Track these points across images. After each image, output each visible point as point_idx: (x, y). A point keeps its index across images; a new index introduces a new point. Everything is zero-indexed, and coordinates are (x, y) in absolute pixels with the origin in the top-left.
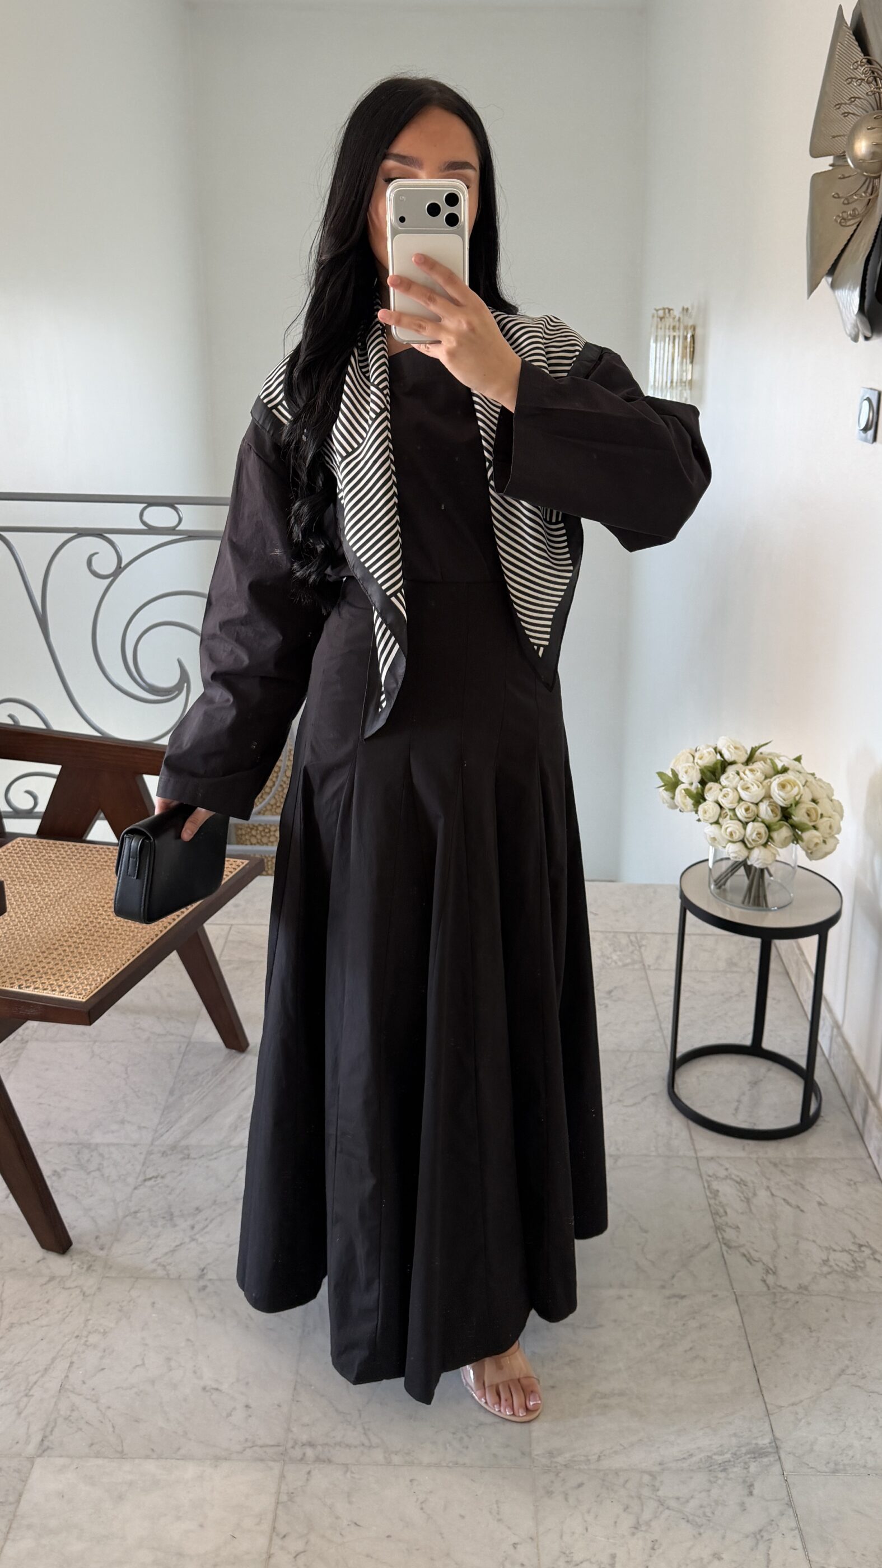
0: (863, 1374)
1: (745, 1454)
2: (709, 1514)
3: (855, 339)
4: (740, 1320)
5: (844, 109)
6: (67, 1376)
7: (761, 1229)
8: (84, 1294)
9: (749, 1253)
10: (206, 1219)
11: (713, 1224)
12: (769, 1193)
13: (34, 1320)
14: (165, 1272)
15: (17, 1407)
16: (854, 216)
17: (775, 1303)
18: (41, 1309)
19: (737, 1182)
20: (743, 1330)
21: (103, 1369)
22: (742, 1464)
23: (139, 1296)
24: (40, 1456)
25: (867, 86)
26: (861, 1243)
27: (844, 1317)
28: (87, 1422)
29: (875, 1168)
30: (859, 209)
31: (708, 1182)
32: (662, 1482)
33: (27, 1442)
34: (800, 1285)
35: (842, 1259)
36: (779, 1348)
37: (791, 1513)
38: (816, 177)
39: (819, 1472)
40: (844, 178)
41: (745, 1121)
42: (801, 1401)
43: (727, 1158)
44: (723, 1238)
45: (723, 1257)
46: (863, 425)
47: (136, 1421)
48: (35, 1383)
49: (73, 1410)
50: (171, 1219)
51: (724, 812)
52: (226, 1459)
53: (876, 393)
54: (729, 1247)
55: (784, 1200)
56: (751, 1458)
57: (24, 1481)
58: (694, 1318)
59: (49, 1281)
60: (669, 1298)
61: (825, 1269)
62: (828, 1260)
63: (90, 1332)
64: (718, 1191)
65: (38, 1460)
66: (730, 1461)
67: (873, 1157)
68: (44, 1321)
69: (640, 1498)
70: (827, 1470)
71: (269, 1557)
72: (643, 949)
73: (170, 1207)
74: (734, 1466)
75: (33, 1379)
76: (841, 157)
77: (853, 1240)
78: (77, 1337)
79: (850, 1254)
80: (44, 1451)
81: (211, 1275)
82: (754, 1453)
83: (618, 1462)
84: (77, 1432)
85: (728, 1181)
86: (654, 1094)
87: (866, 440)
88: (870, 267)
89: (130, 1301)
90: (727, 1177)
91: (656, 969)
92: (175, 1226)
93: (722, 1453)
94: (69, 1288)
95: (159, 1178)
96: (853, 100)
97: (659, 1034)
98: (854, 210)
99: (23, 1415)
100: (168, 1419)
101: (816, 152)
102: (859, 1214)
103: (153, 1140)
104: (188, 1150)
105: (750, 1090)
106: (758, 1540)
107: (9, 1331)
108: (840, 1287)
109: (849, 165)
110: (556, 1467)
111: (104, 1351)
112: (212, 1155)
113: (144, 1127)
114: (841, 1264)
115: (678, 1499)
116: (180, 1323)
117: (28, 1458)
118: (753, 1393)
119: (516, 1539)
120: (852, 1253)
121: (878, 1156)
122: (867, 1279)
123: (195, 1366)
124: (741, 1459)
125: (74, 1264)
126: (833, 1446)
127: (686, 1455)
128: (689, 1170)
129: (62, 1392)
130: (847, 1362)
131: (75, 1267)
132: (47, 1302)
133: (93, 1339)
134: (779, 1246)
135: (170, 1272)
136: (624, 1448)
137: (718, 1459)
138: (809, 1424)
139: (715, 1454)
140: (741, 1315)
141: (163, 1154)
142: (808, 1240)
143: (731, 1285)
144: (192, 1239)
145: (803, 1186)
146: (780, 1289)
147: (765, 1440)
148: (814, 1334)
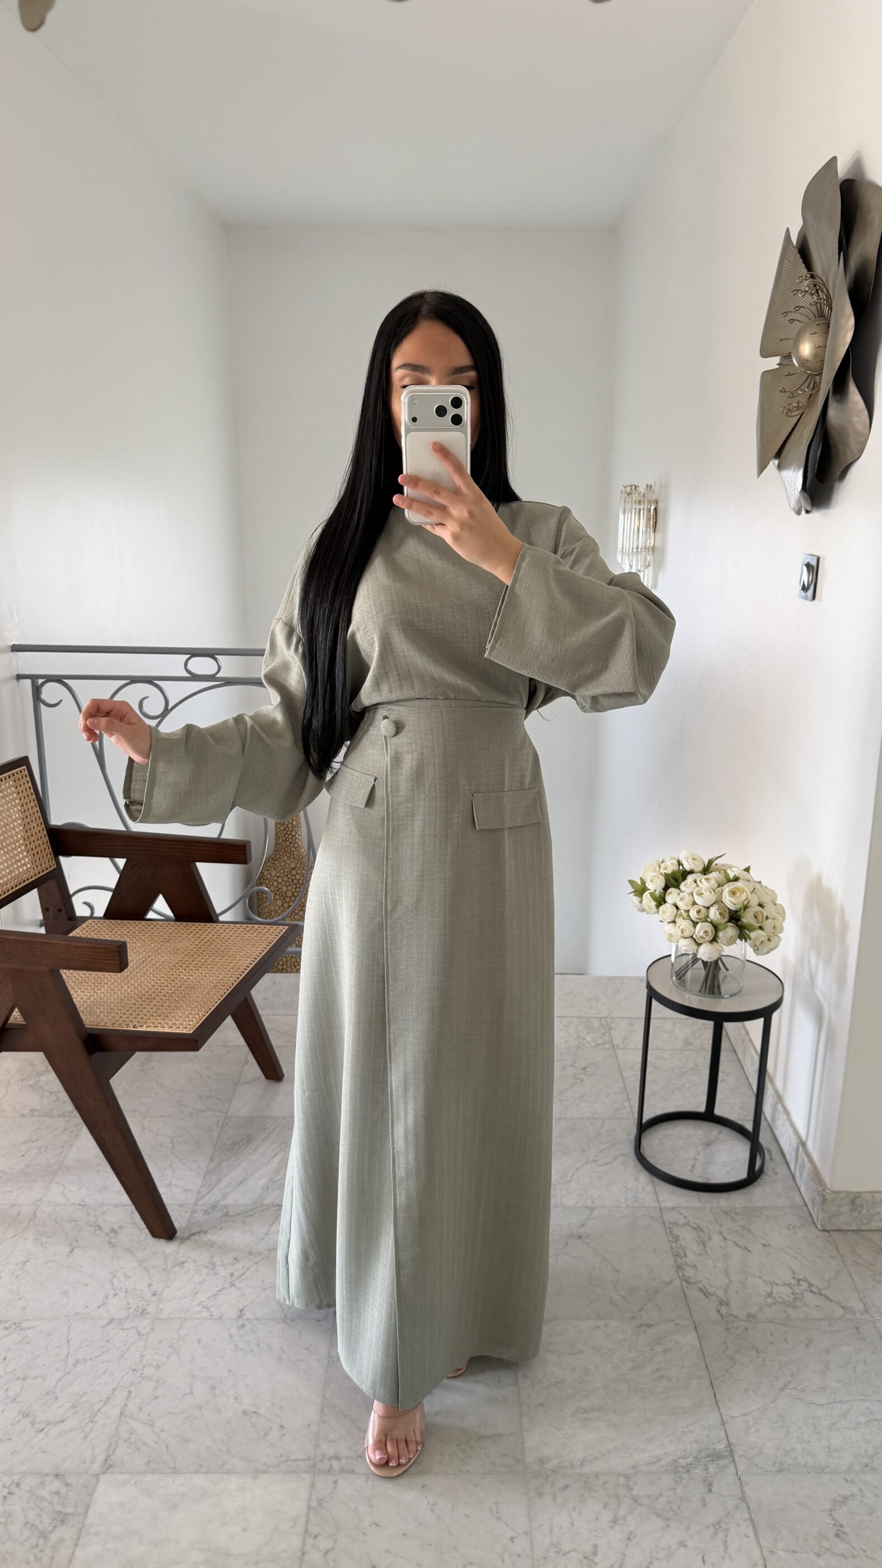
0: (803, 1389)
1: (705, 1457)
2: (675, 1509)
3: (798, 513)
4: (698, 1344)
5: (790, 316)
6: (126, 1405)
7: (715, 1267)
8: (139, 1334)
9: (705, 1288)
10: (243, 1268)
11: (675, 1264)
12: (721, 1238)
13: (96, 1357)
14: (209, 1314)
15: (83, 1432)
17: (728, 1329)
18: (102, 1348)
20: (701, 1353)
21: (157, 1397)
22: (702, 1467)
23: (187, 1335)
24: (104, 1473)
26: (800, 1277)
27: (785, 1340)
28: (144, 1444)
29: (811, 1214)
31: (670, 1228)
32: (635, 1483)
33: (93, 1462)
34: (749, 1314)
35: (783, 1292)
36: (732, 1367)
37: (744, 1506)
38: (766, 374)
39: (767, 1471)
40: (790, 374)
41: (700, 1177)
42: (751, 1412)
43: (686, 1208)
44: (683, 1276)
45: (684, 1292)
46: (803, 586)
47: (186, 1441)
48: (99, 1411)
49: (132, 1433)
50: (213, 1268)
51: (679, 912)
52: (264, 1472)
54: (689, 1283)
55: (734, 1242)
56: (709, 1461)
57: (91, 1495)
58: (660, 1344)
59: (109, 1323)
60: (639, 1326)
61: (770, 1300)
62: (772, 1293)
63: (145, 1366)
64: (678, 1236)
65: (103, 1477)
66: (692, 1464)
67: (809, 1206)
68: (105, 1358)
69: (617, 1497)
70: (774, 1470)
71: (303, 1555)
72: (612, 1032)
73: (212, 1257)
74: (695, 1468)
75: (96, 1407)
76: (788, 356)
77: (792, 1276)
78: (134, 1370)
79: (790, 1287)
80: (108, 1469)
81: (248, 1315)
82: (712, 1456)
83: (597, 1467)
84: (135, 1451)
85: (687, 1227)
86: (623, 1155)
89: (178, 1339)
90: (685, 1224)
91: (625, 1048)
92: (217, 1274)
93: (685, 1457)
94: (127, 1329)
95: (202, 1233)
96: (797, 308)
97: (627, 1104)
99: (89, 1438)
100: (214, 1439)
102: (797, 1253)
103: (197, 1200)
104: (227, 1208)
105: (704, 1150)
106: (716, 1529)
107: (76, 1367)
108: (783, 1315)
109: (794, 364)
110: (546, 1472)
111: (158, 1382)
112: (248, 1212)
113: (189, 1190)
114: (782, 1296)
115: (649, 1496)
116: (221, 1357)
117: (94, 1475)
118: (711, 1406)
119: (511, 1534)
120: (792, 1286)
121: (813, 1204)
122: (804, 1308)
123: (236, 1393)
124: (701, 1463)
125: (130, 1308)
126: (779, 1450)
127: (655, 1460)
128: (654, 1218)
129: (123, 1417)
130: (789, 1378)
131: (131, 1311)
132: (108, 1341)
133: (148, 1372)
134: (730, 1282)
135: (213, 1314)
136: (603, 1455)
137: (682, 1462)
138: (758, 1430)
139: (679, 1458)
140: (700, 1341)
141: (205, 1214)
142: (754, 1276)
143: (691, 1315)
144: (232, 1285)
145: (750, 1231)
146: (732, 1318)
147: (721, 1446)
148: (761, 1355)
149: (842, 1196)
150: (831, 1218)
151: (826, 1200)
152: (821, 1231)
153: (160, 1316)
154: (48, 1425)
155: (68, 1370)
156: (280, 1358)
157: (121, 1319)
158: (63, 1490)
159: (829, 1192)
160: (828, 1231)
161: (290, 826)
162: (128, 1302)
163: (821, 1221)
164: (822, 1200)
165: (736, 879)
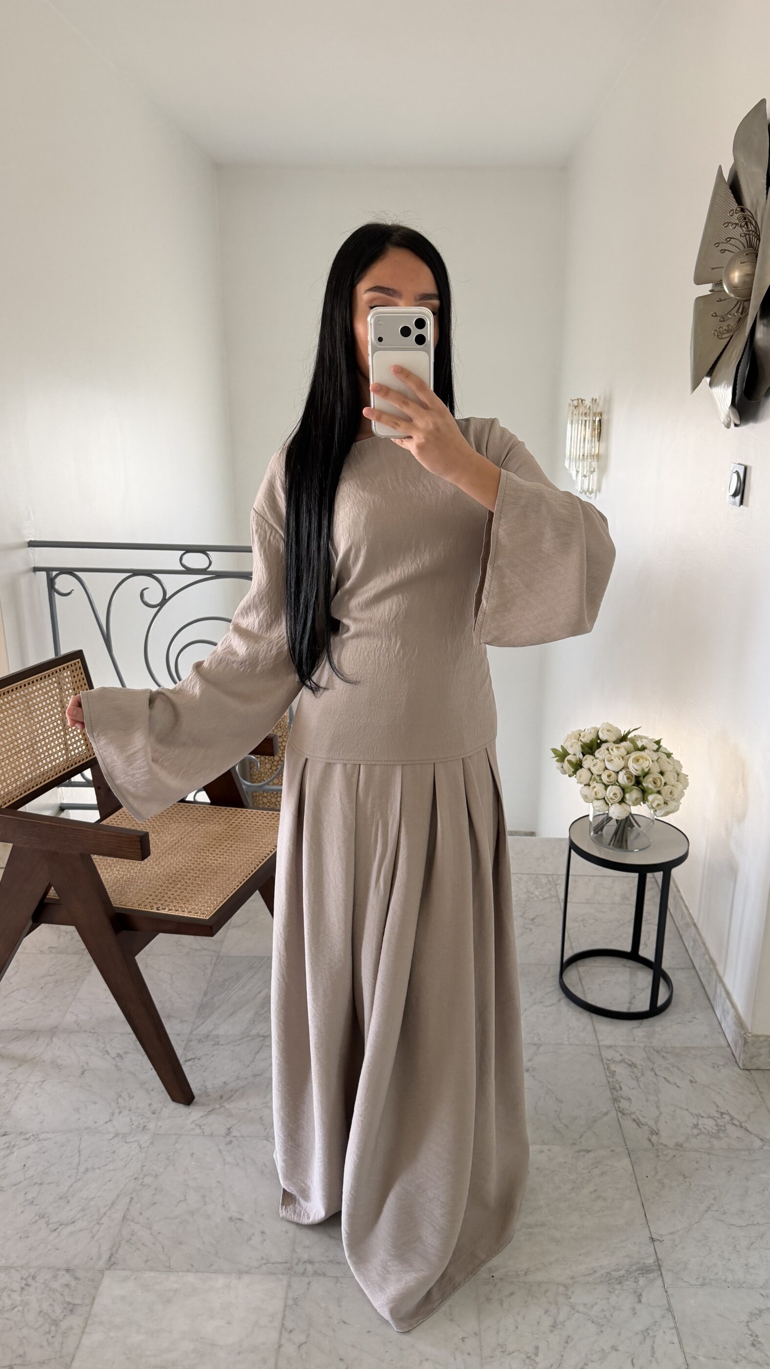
0: (724, 1211)
1: (636, 1271)
2: (608, 1316)
3: (728, 426)
5: (722, 247)
6: (128, 1209)
7: (647, 1100)
8: (140, 1147)
9: (638, 1119)
10: (232, 1091)
11: (611, 1097)
12: (653, 1074)
13: (103, 1166)
14: (201, 1131)
15: (91, 1232)
16: (728, 331)
17: (658, 1156)
18: (108, 1158)
19: (629, 1065)
20: (634, 1176)
21: (155, 1203)
22: (633, 1278)
23: (182, 1149)
24: (108, 1269)
25: (740, 229)
26: (722, 1111)
27: (709, 1167)
28: (143, 1244)
29: (733, 1055)
30: (732, 325)
31: (606, 1064)
32: (573, 1292)
33: (99, 1258)
34: (676, 1143)
35: (709, 1124)
36: (661, 1190)
37: (670, 1316)
38: (699, 300)
39: (692, 1285)
40: (721, 300)
42: (678, 1231)
43: (622, 1047)
44: (619, 1107)
45: (619, 1121)
46: (732, 491)
47: (180, 1243)
48: (105, 1214)
49: (132, 1235)
50: (206, 1091)
52: (247, 1273)
53: (743, 467)
54: (623, 1114)
55: (665, 1078)
56: (639, 1274)
57: (97, 1288)
58: (597, 1167)
59: (114, 1137)
60: (578, 1152)
61: (696, 1131)
62: (698, 1124)
63: (145, 1176)
64: (615, 1071)
65: (106, 1273)
66: (624, 1276)
67: (732, 1047)
68: (111, 1167)
69: (556, 1304)
70: (697, 1283)
71: (280, 1346)
72: (558, 887)
73: (204, 1081)
74: (627, 1280)
75: (103, 1210)
76: (719, 284)
77: (716, 1109)
78: (136, 1179)
79: (714, 1120)
80: (111, 1266)
81: (235, 1133)
82: (642, 1270)
83: (540, 1277)
84: (135, 1251)
85: (623, 1064)
87: (734, 504)
88: (740, 371)
89: (174, 1153)
90: (622, 1061)
93: (618, 1270)
94: (129, 1142)
95: (195, 1060)
96: (729, 240)
98: (728, 326)
99: (96, 1237)
100: (204, 1242)
101: (699, 281)
102: (721, 1089)
103: (192, 1031)
104: (218, 1038)
106: (645, 1336)
107: (85, 1174)
108: (707, 1145)
109: (724, 291)
110: (493, 1278)
111: (156, 1189)
112: (236, 1042)
113: (185, 1021)
114: (705, 1127)
115: (585, 1305)
116: (212, 1169)
117: (99, 1271)
118: (640, 1223)
119: (462, 1334)
120: (716, 1119)
121: (736, 1045)
122: (726, 1139)
123: (223, 1202)
124: (632, 1274)
125: (133, 1124)
126: (702, 1266)
127: (591, 1271)
128: (593, 1055)
129: (125, 1221)
130: (712, 1202)
131: (133, 1126)
132: (114, 1152)
133: (148, 1180)
134: (661, 1113)
135: (205, 1131)
136: (545, 1266)
137: (615, 1274)
138: (683, 1248)
139: (613, 1271)
140: (633, 1167)
141: (198, 1043)
142: (682, 1108)
143: (625, 1142)
144: (222, 1106)
145: (679, 1068)
146: (662, 1146)
147: (651, 1261)
148: (687, 1180)
149: (761, 1039)
150: (752, 1057)
151: (748, 1043)
152: (743, 1069)
153: (159, 1132)
154: (61, 1225)
155: (78, 1178)
156: (262, 1172)
157: (125, 1134)
158: (73, 1283)
159: (750, 1035)
160: (749, 1070)
162: (131, 1119)
163: (743, 1061)
164: (743, 1042)
165: (643, 748)
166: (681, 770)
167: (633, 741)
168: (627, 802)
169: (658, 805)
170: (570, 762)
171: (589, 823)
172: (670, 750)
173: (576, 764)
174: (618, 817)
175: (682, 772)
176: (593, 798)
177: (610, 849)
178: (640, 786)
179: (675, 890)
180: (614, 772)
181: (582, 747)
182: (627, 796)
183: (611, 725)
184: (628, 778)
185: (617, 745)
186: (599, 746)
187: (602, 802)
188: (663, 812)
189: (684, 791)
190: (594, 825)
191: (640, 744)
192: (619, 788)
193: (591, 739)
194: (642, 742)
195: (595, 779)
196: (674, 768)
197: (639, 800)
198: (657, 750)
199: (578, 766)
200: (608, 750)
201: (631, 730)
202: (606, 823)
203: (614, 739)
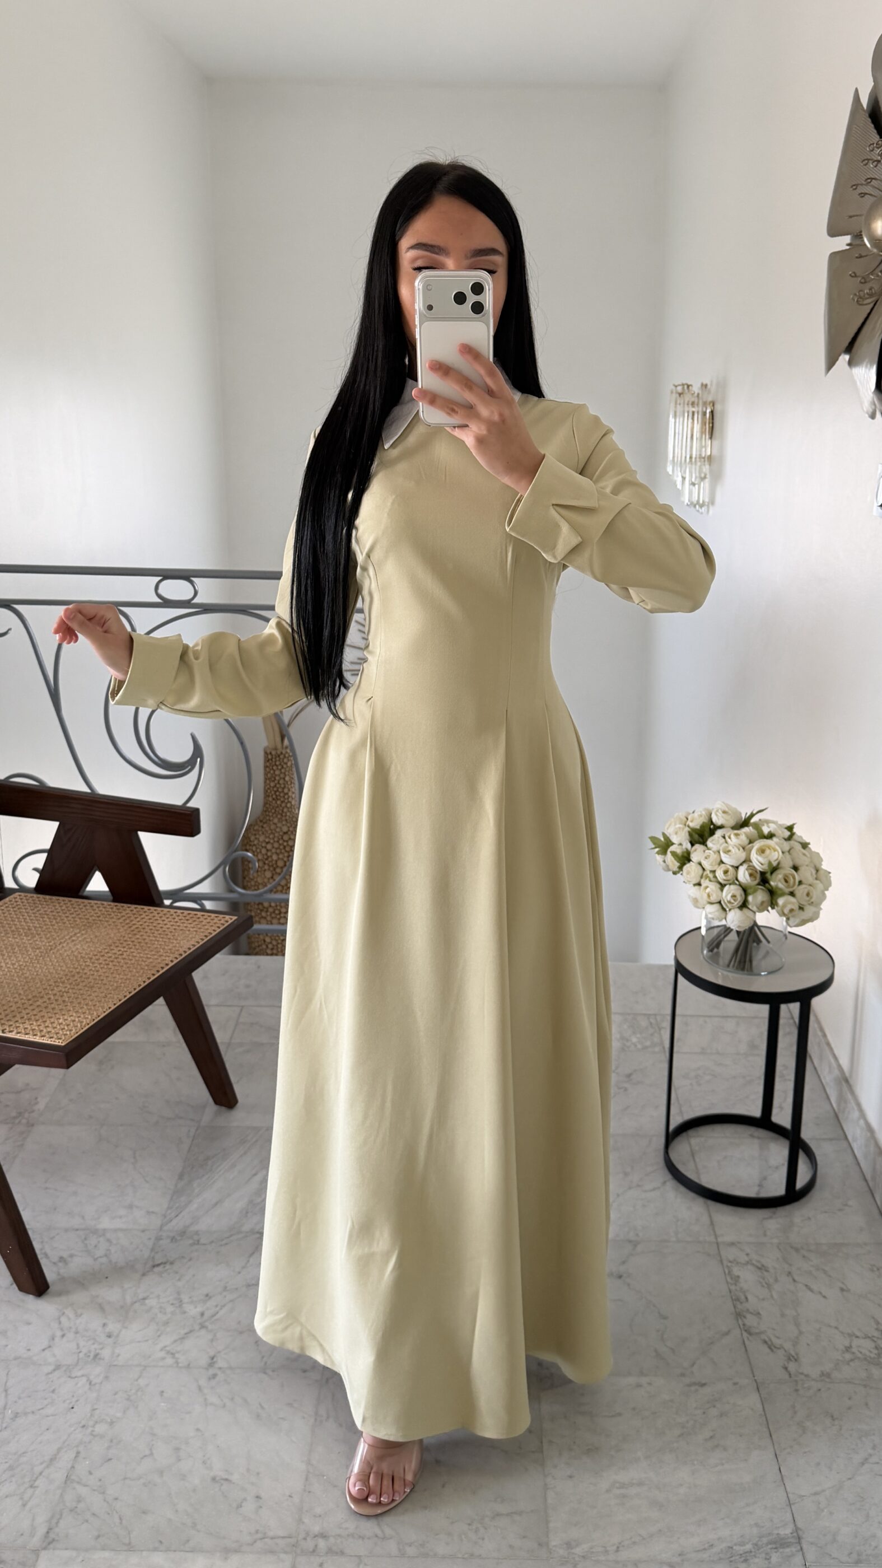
1: (767, 1544)
3: (873, 416)
4: (762, 1407)
6: (73, 1467)
7: (783, 1315)
8: (90, 1383)
9: (770, 1340)
10: (217, 1306)
11: (733, 1310)
12: (790, 1279)
13: (39, 1410)
14: (175, 1361)
15: (22, 1499)
16: (871, 295)
18: (46, 1399)
19: (758, 1268)
20: (764, 1417)
21: (110, 1459)
22: (763, 1555)
23: (147, 1385)
24: (45, 1548)
27: (867, 1404)
28: (93, 1514)
31: (727, 1266)
33: (33, 1534)
34: (822, 1372)
35: (865, 1346)
36: (801, 1436)
38: (833, 256)
39: (842, 1562)
40: (861, 257)
42: (824, 1491)
43: (748, 1243)
44: (744, 1325)
45: (744, 1345)
46: (881, 502)
47: (143, 1512)
48: (41, 1474)
49: (79, 1502)
50: (180, 1306)
52: (236, 1552)
54: (750, 1334)
55: (806, 1285)
56: (772, 1548)
58: (714, 1406)
59: (54, 1370)
60: (690, 1385)
61: (848, 1356)
62: (851, 1347)
63: (96, 1422)
64: (738, 1276)
65: (43, 1553)
66: (751, 1552)
68: (49, 1411)
72: (663, 1031)
73: (179, 1291)
75: (38, 1469)
76: (858, 236)
77: (875, 1327)
78: (83, 1426)
79: (873, 1340)
80: (49, 1544)
81: (221, 1363)
82: (775, 1543)
83: (637, 1553)
84: (83, 1524)
85: (749, 1267)
89: (137, 1391)
92: (185, 1312)
93: (743, 1544)
94: (76, 1377)
95: (168, 1265)
98: (870, 289)
99: (28, 1507)
100: (177, 1511)
101: (833, 232)
103: (162, 1226)
104: (198, 1235)
107: (14, 1421)
108: (864, 1375)
109: (866, 245)
110: (573, 1558)
111: (111, 1441)
112: (223, 1240)
113: (153, 1212)
114: (863, 1351)
116: (189, 1413)
117: (33, 1550)
118: (774, 1482)
120: (875, 1339)
123: (204, 1456)
124: (762, 1550)
125: (80, 1352)
126: (856, 1537)
127: (706, 1546)
128: (709, 1255)
129: (69, 1482)
130: (870, 1451)
131: (81, 1355)
132: (53, 1391)
133: (100, 1429)
134: (801, 1333)
135: (179, 1361)
136: (644, 1539)
137: (740, 1549)
138: (831, 1513)
139: (736, 1545)
140: (763, 1404)
141: (172, 1240)
142: (830, 1326)
143: (752, 1372)
144: (202, 1326)
145: (825, 1272)
146: (802, 1377)
147: (787, 1531)
148: (836, 1422)
153: (115, 1363)
155: (4, 1425)
156: (258, 1416)
157: (69, 1366)
161: (281, 782)
162: (78, 1345)
165: (771, 836)
166: (821, 865)
167: (757, 826)
168: (750, 907)
169: (791, 910)
170: (674, 854)
171: (701, 937)
172: (806, 839)
173: (683, 856)
174: (739, 927)
175: (823, 867)
176: (705, 902)
177: (729, 971)
178: (767, 885)
179: (816, 1026)
180: (732, 866)
181: (690, 834)
182: (750, 898)
183: (727, 805)
184: (751, 875)
185: (736, 832)
186: (712, 833)
187: (717, 907)
188: (797, 921)
189: (826, 892)
190: (708, 940)
191: (766, 830)
192: (741, 889)
193: (701, 823)
194: (769, 827)
195: (707, 877)
196: (811, 862)
197: (765, 905)
198: (789, 838)
199: (685, 859)
200: (724, 837)
201: (754, 812)
202: (725, 936)
203: (732, 823)
